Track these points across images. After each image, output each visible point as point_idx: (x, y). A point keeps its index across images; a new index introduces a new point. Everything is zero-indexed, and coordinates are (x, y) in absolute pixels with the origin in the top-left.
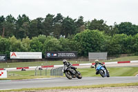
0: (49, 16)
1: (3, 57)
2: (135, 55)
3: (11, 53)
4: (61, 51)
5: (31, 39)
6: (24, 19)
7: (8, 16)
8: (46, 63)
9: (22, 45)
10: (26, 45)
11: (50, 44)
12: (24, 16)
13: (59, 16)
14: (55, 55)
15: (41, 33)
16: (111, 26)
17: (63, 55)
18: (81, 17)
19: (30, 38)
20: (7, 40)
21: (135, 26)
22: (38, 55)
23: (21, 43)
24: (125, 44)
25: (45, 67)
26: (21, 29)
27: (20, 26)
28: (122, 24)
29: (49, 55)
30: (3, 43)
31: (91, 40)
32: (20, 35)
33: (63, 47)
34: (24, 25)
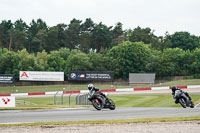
0: (74, 21)
1: (10, 78)
2: (195, 78)
3: (21, 73)
4: (91, 70)
5: (49, 53)
6: (39, 25)
7: (18, 22)
8: (69, 87)
9: (36, 62)
10: (41, 61)
11: (75, 61)
12: (39, 21)
13: (89, 22)
14: (83, 76)
15: (63, 46)
16: (161, 37)
17: (93, 76)
18: (119, 24)
19: (48, 51)
20: (15, 54)
21: (194, 37)
22: (59, 76)
23: (35, 59)
24: (181, 62)
25: (68, 92)
26: (35, 40)
27: (34, 35)
28: (176, 34)
29: (73, 75)
30: (10, 59)
31: (133, 55)
32: (34, 48)
33: (94, 65)
34: (40, 33)
